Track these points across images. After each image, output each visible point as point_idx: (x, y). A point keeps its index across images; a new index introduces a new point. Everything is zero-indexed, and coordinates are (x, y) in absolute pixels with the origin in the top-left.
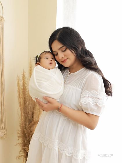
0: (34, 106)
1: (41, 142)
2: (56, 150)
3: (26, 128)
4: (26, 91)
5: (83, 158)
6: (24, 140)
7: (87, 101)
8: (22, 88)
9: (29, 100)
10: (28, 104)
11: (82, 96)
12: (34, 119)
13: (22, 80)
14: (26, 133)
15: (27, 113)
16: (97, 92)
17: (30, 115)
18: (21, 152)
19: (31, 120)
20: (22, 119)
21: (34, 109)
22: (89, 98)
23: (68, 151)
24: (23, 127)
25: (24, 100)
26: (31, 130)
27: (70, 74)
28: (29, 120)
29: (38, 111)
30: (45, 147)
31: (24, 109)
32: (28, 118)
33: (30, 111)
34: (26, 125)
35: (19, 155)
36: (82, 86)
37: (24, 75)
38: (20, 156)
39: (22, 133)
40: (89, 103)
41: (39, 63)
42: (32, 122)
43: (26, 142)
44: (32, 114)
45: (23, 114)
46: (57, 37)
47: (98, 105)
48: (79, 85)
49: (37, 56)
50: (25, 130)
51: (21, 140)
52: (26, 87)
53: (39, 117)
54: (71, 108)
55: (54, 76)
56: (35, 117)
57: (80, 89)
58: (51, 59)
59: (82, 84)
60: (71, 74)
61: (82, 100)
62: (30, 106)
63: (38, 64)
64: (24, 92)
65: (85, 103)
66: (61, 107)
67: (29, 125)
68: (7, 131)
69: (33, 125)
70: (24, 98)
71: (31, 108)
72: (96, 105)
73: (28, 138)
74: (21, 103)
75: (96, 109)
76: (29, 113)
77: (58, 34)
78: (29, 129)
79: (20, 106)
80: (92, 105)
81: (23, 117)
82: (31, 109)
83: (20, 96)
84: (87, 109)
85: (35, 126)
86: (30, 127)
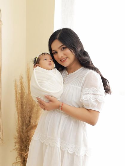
0: (32, 110)
1: (43, 142)
2: (58, 148)
3: (23, 132)
4: (24, 95)
5: (84, 155)
6: (21, 145)
7: (88, 98)
8: (20, 91)
9: (27, 103)
10: (26, 108)
11: (82, 94)
12: (32, 123)
13: (20, 84)
14: (23, 137)
15: (24, 118)
16: (97, 89)
17: (27, 119)
18: (18, 158)
19: (29, 124)
20: (19, 124)
21: (31, 113)
22: (90, 95)
23: (70, 149)
24: (20, 131)
25: (21, 105)
26: (28, 134)
27: (68, 74)
28: (26, 124)
29: (36, 115)
30: (46, 146)
31: (21, 113)
32: (25, 122)
33: (28, 115)
34: (23, 129)
35: (16, 161)
36: (82, 84)
37: (21, 79)
38: (16, 163)
39: (19, 138)
40: (90, 99)
41: (39, 65)
42: (30, 127)
43: (22, 147)
44: (29, 118)
45: (20, 118)
46: (58, 37)
47: (98, 101)
48: (79, 83)
49: (36, 58)
50: (22, 134)
51: (18, 146)
52: (24, 91)
53: (36, 122)
54: (72, 106)
55: (54, 75)
56: (32, 121)
57: (80, 87)
58: (50, 60)
59: (81, 82)
60: (70, 74)
61: (82, 96)
62: (28, 110)
63: (37, 65)
64: (22, 96)
65: (86, 100)
66: (62, 105)
67: (26, 129)
68: (4, 136)
69: (30, 129)
70: (21, 102)
71: (28, 111)
72: (97, 101)
73: (25, 143)
74: (19, 107)
75: (97, 105)
76: (26, 116)
77: (59, 35)
78: (26, 134)
79: (17, 110)
80: (93, 101)
81: (20, 122)
82: (29, 113)
83: (17, 99)
84: (88, 106)
85: (32, 130)
86: (27, 132)
